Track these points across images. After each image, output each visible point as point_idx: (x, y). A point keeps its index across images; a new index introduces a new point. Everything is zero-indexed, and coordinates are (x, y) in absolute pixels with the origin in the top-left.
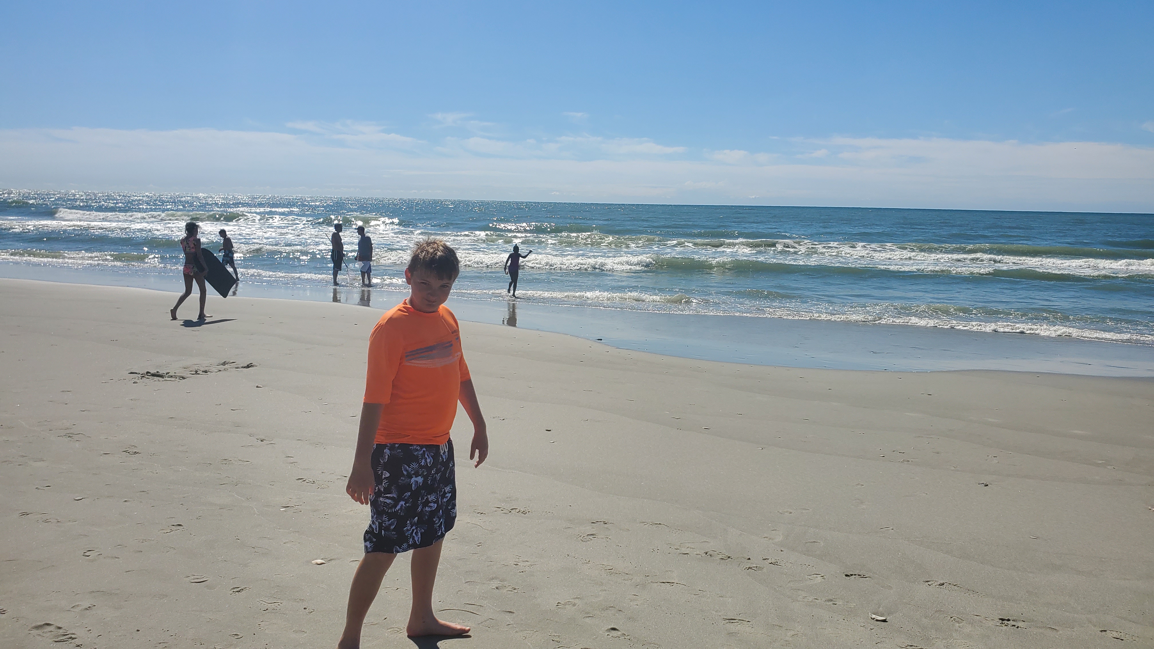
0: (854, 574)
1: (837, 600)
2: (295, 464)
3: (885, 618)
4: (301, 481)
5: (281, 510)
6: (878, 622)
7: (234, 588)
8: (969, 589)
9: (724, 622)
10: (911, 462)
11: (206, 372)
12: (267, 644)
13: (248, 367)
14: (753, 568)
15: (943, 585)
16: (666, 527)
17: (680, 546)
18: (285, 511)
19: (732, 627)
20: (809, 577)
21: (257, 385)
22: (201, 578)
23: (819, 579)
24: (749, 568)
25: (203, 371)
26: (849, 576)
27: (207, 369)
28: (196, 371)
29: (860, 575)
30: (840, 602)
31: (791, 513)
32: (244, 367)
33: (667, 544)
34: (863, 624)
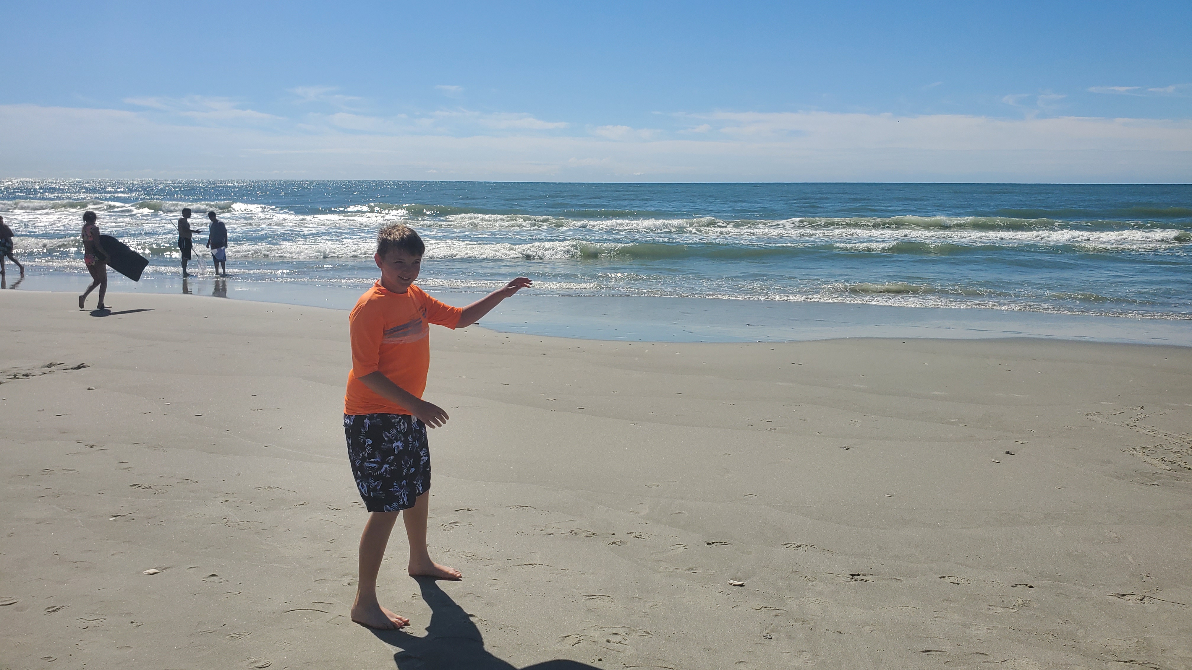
0: (715, 542)
1: (697, 568)
2: (130, 469)
3: (741, 583)
4: (135, 487)
5: (110, 519)
6: (735, 587)
7: (49, 608)
8: (824, 548)
9: (584, 598)
10: (777, 430)
11: (27, 375)
12: (85, 665)
13: (79, 367)
14: (617, 543)
15: (800, 546)
16: (532, 509)
17: (545, 526)
18: (115, 520)
19: (592, 603)
20: (673, 548)
21: (88, 387)
22: (10, 600)
23: (682, 548)
24: (613, 543)
25: (23, 375)
26: (710, 544)
27: (28, 372)
28: (15, 376)
29: (721, 543)
30: (700, 571)
31: (658, 486)
32: (75, 369)
33: (532, 526)
34: (720, 590)
